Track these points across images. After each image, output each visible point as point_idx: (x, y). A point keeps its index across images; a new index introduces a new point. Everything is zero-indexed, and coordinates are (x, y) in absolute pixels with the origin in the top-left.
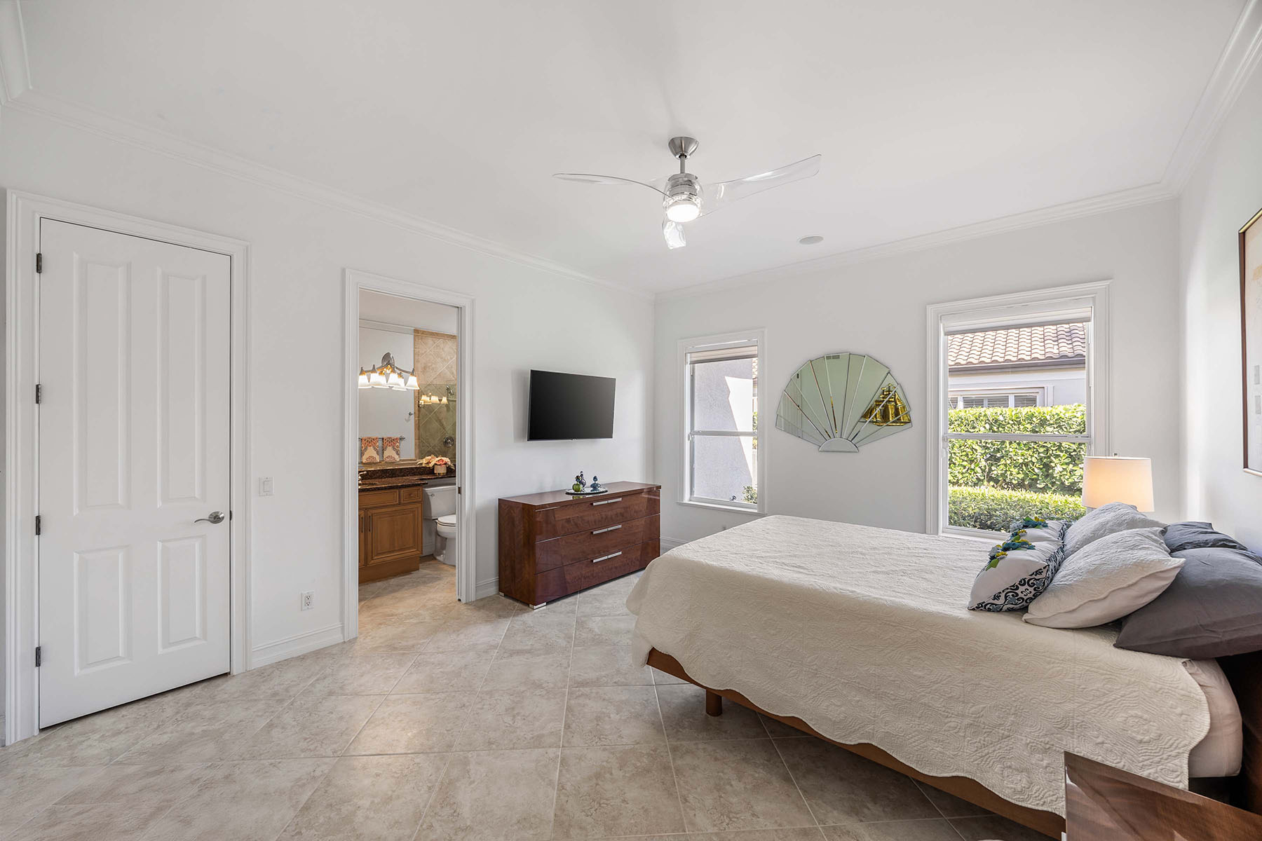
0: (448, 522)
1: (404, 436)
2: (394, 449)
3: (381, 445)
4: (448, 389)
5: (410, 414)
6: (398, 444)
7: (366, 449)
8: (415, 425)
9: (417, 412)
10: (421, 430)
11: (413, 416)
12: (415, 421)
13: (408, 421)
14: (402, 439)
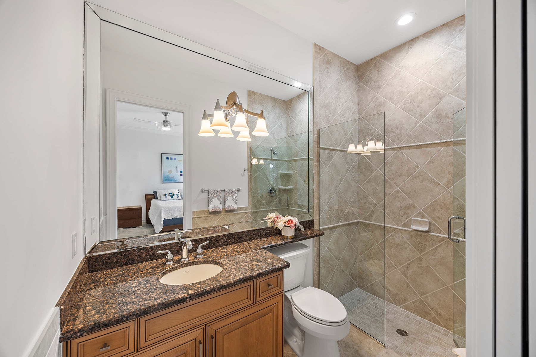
0: (311, 315)
1: (240, 188)
2: (233, 199)
3: (223, 196)
4: (272, 150)
5: (245, 170)
6: (236, 195)
7: (212, 199)
8: (249, 179)
9: (250, 168)
10: (253, 184)
11: (246, 172)
12: (248, 176)
13: (243, 175)
14: (238, 190)
